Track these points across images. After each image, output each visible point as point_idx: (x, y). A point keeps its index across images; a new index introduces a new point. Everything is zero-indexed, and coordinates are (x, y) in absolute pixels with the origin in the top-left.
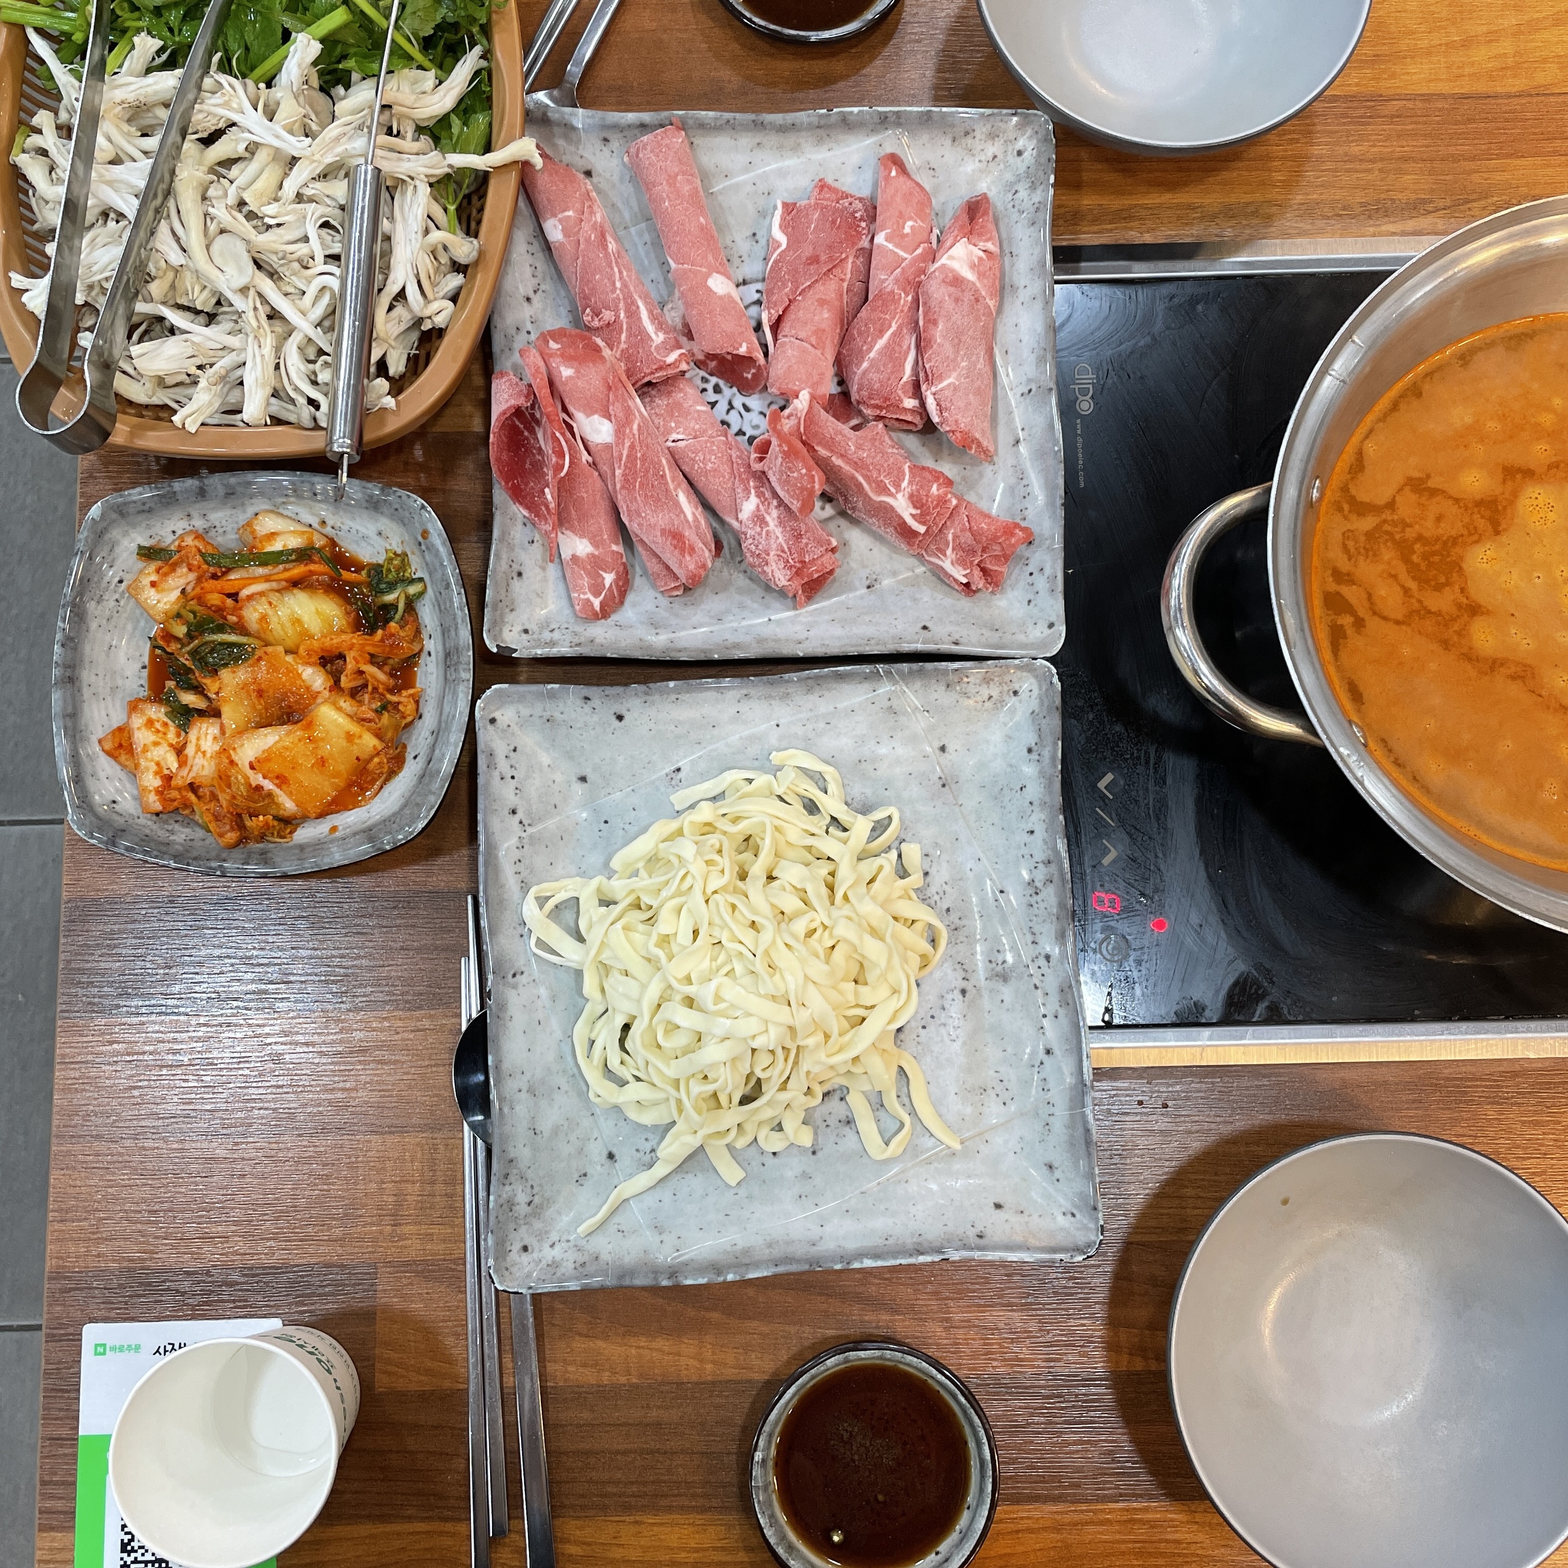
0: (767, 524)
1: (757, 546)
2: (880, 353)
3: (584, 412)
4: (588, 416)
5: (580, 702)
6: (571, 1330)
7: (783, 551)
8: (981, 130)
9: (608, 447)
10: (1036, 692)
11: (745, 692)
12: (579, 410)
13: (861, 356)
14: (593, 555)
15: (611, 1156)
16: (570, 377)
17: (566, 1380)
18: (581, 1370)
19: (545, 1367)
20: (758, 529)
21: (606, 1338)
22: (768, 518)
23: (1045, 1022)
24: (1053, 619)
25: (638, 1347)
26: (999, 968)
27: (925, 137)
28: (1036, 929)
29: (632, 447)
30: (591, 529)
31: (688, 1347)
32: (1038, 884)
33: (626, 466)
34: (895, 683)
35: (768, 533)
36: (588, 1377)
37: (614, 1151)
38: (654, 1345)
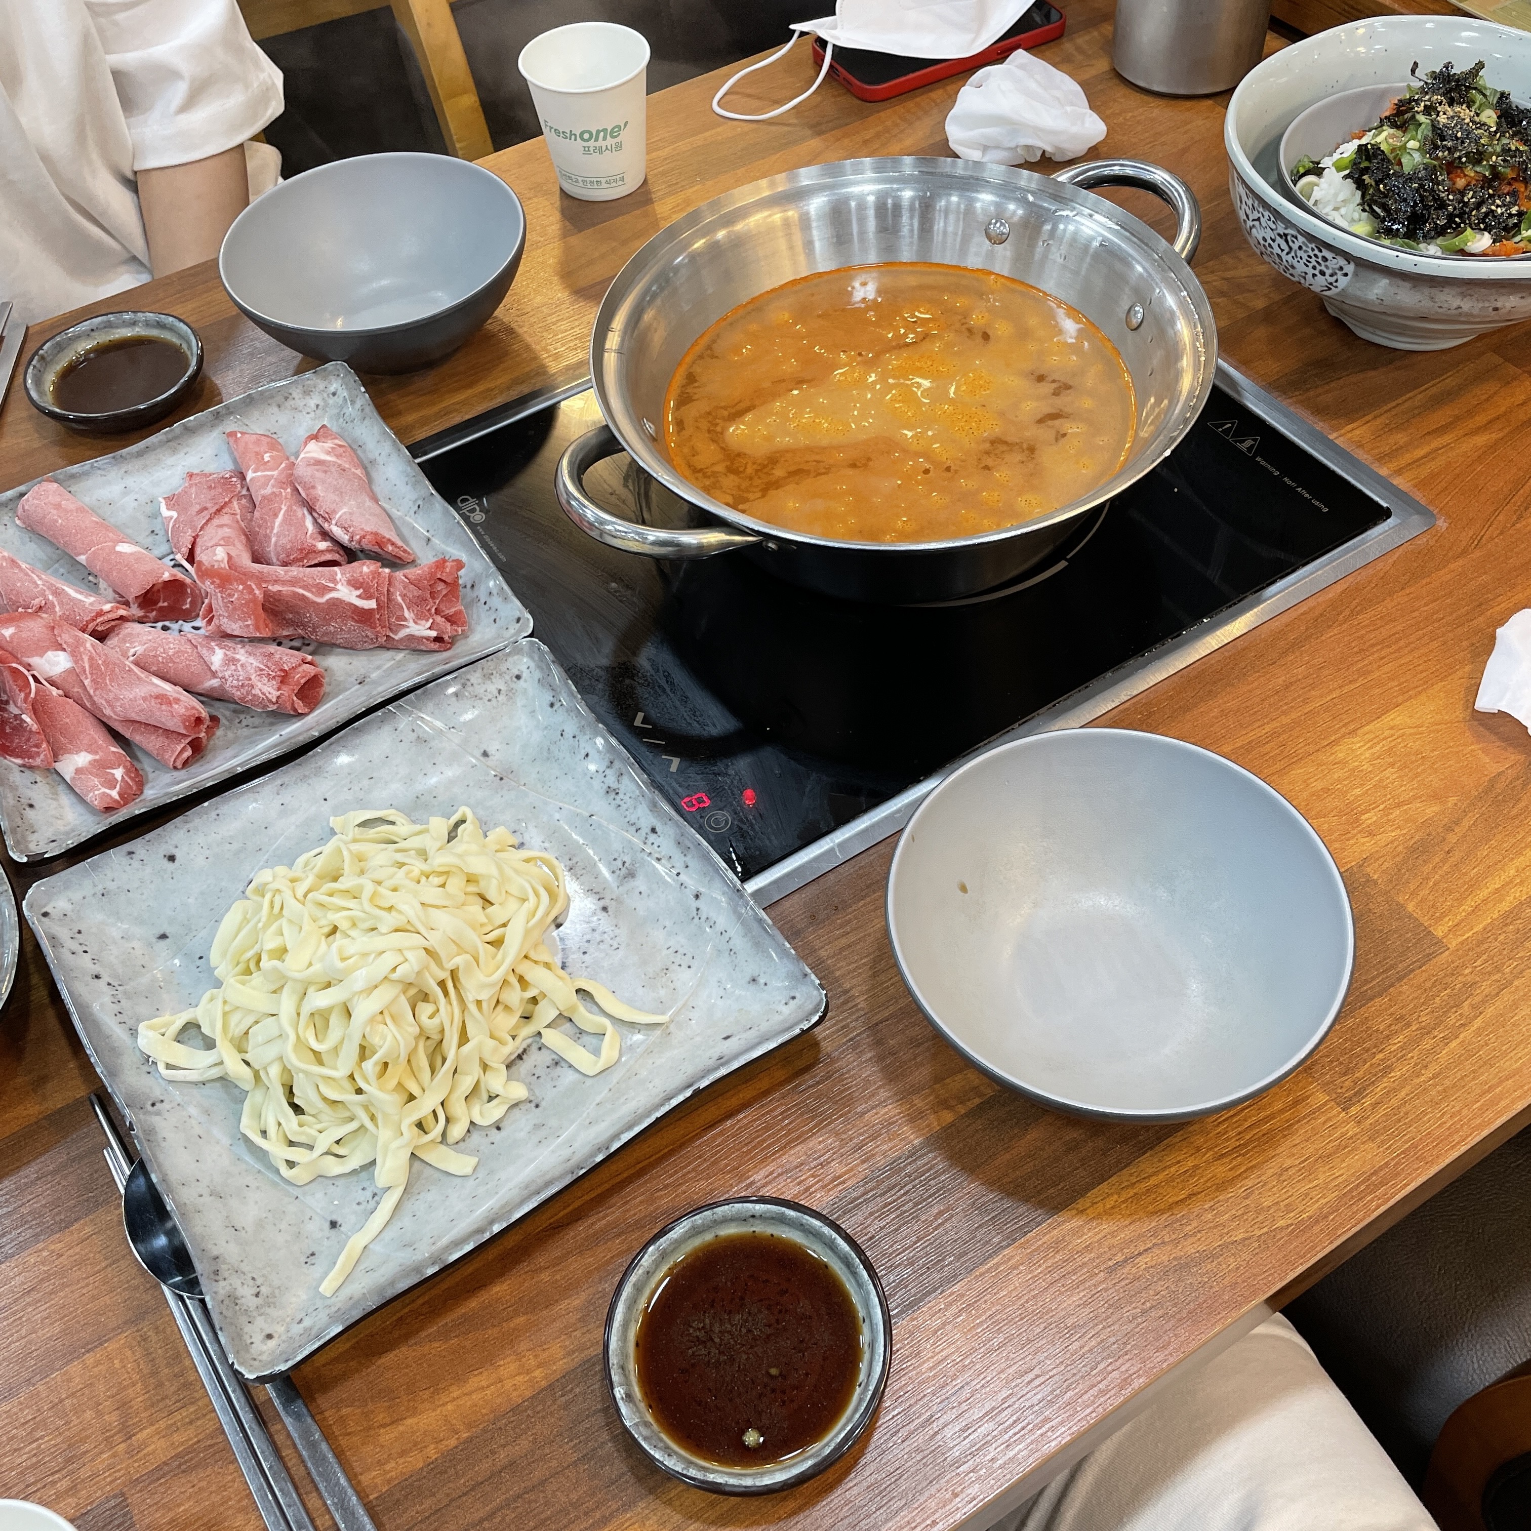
0: (239, 660)
1: (238, 680)
2: (281, 525)
3: (37, 655)
4: (42, 656)
5: (125, 860)
6: (370, 1428)
7: (262, 670)
8: (296, 393)
9: (70, 672)
10: (532, 665)
11: (279, 782)
12: (33, 656)
13: (268, 537)
14: (95, 761)
15: (334, 1225)
16: (14, 634)
17: (389, 1481)
18: (401, 1461)
19: (359, 1482)
20: (233, 667)
21: (414, 1412)
22: (238, 657)
23: (682, 877)
24: (518, 614)
25: (454, 1399)
26: (624, 871)
27: (256, 414)
28: (633, 819)
29: (91, 659)
30: (85, 742)
31: (507, 1366)
32: (614, 785)
33: (91, 674)
34: (410, 713)
35: (242, 666)
36: (415, 1461)
37: (334, 1217)
38: (468, 1387)
